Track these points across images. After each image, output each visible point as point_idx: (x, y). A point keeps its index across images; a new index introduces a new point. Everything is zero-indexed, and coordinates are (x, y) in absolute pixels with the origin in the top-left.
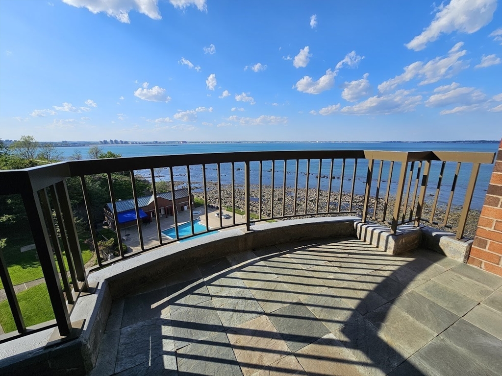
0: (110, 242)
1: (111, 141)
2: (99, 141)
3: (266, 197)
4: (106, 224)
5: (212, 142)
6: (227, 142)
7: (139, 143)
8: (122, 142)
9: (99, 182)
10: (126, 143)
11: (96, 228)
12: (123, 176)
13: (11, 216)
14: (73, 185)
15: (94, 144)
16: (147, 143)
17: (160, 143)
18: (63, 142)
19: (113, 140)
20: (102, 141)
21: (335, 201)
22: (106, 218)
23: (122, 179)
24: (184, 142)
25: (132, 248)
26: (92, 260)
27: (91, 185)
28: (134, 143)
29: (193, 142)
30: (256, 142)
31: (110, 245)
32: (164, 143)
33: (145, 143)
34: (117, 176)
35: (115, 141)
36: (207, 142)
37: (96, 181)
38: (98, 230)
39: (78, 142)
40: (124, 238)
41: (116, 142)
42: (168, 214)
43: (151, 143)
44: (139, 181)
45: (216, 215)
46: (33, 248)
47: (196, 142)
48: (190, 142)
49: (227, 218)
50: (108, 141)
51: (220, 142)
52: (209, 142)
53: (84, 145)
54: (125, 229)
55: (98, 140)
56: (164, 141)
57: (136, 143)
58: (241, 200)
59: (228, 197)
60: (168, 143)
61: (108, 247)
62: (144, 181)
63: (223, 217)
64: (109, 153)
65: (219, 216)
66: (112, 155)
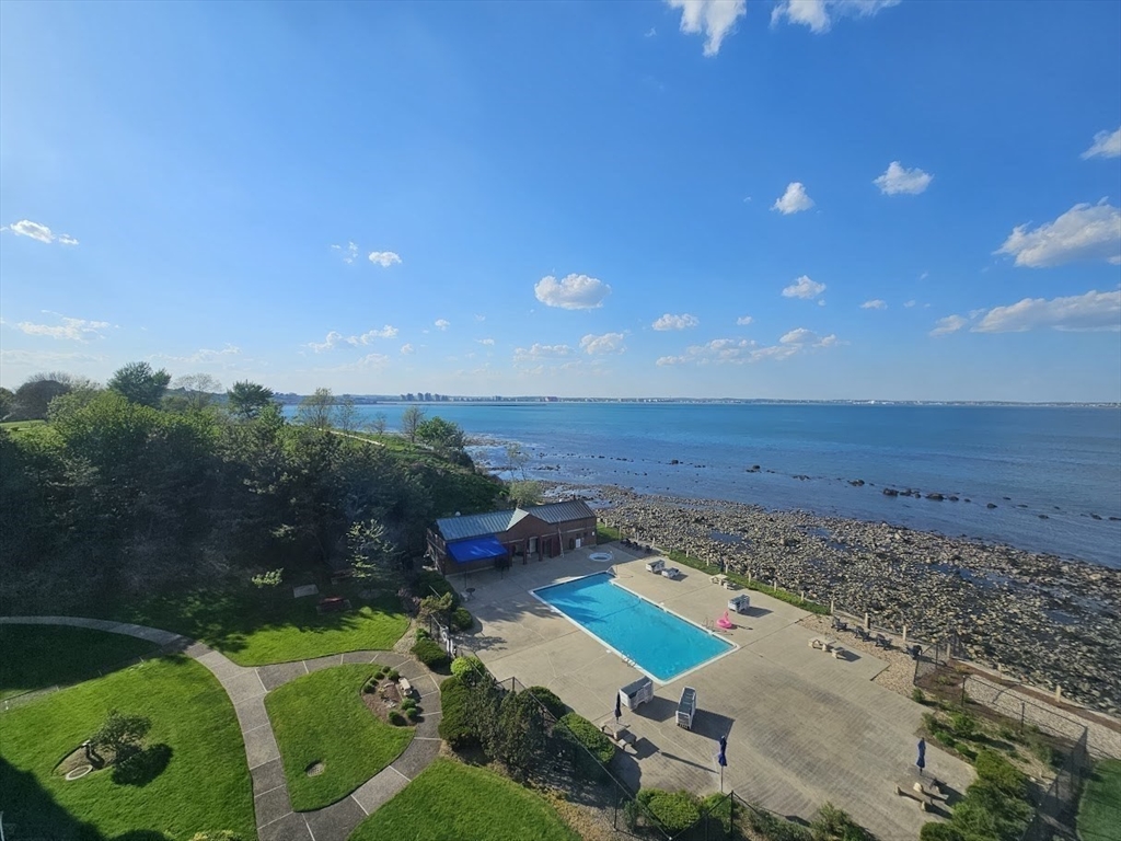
0: (443, 602)
1: (420, 395)
3: (751, 533)
4: (430, 563)
5: (610, 400)
6: (641, 400)
8: (437, 396)
9: (420, 476)
10: (445, 398)
12: (457, 466)
13: (291, 527)
15: (390, 400)
16: (481, 400)
17: (506, 399)
18: (345, 396)
19: (424, 394)
20: (406, 394)
21: (956, 562)
22: (430, 548)
23: (456, 471)
24: (551, 399)
25: (483, 622)
26: (408, 633)
29: (570, 400)
30: (710, 400)
31: (445, 607)
32: (513, 399)
34: (449, 465)
35: (427, 395)
36: (600, 399)
37: (415, 472)
40: (465, 596)
42: (543, 552)
43: (488, 400)
44: (484, 478)
45: (649, 568)
49: (674, 578)
50: (415, 394)
51: (627, 400)
52: (605, 400)
53: (375, 403)
54: (464, 576)
56: (512, 396)
57: (462, 400)
58: (689, 534)
59: (656, 526)
60: (520, 399)
61: (441, 611)
62: (492, 478)
63: (664, 573)
64: (437, 420)
65: (656, 569)
66: (442, 424)
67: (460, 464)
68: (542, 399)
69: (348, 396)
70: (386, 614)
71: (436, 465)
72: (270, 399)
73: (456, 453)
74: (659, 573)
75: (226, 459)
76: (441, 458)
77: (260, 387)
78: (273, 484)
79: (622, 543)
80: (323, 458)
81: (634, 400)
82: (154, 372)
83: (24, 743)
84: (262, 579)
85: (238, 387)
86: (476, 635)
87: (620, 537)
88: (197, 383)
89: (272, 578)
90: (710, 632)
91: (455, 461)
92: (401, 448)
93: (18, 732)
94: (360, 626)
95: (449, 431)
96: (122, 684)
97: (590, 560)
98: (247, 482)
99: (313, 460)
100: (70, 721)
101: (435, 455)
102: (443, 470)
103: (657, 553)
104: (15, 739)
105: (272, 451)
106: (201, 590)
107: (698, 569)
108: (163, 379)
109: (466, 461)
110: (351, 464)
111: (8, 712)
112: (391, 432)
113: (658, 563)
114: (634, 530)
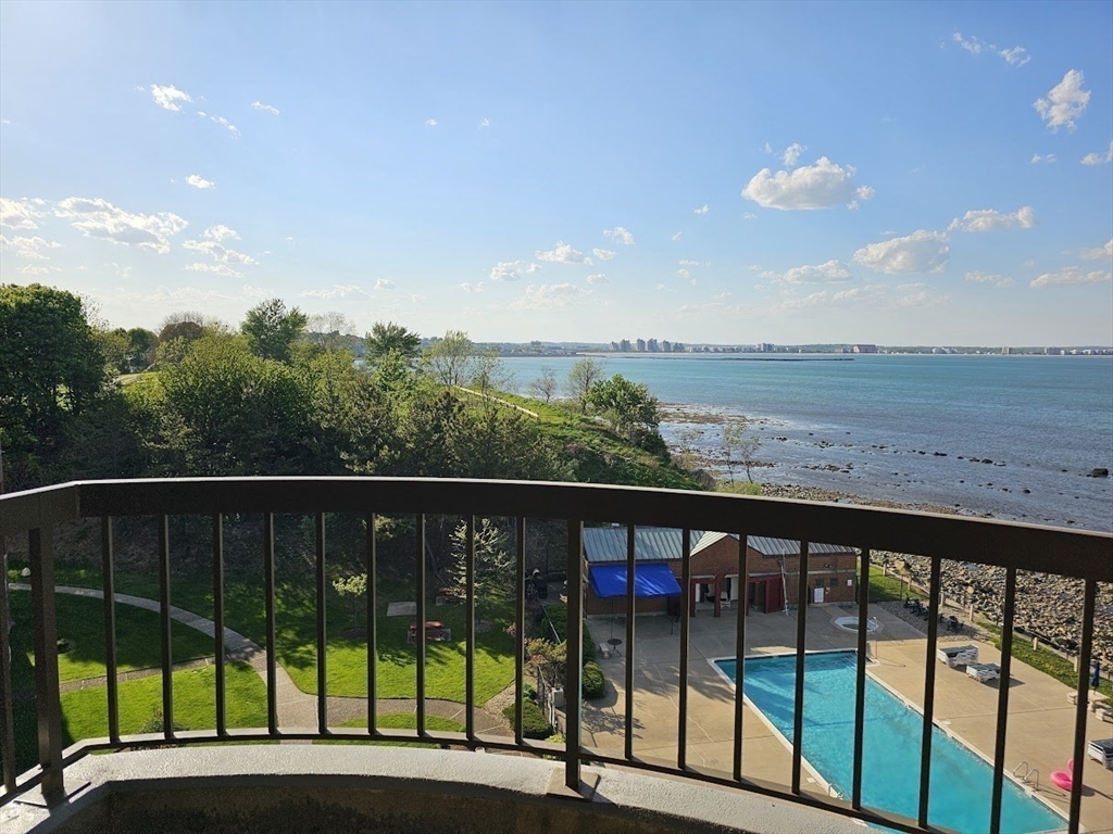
0: (562, 650)
1: (641, 342)
2: (609, 342)
6: (1056, 351)
7: (716, 351)
8: (667, 344)
9: (575, 462)
10: (679, 348)
11: (544, 596)
12: (639, 451)
13: (389, 520)
14: (515, 462)
15: (597, 350)
16: (738, 350)
17: (782, 349)
18: (533, 343)
19: (646, 340)
20: (618, 341)
23: (635, 459)
24: (865, 349)
26: (511, 688)
27: (555, 467)
28: (699, 351)
29: (901, 350)
31: (563, 657)
32: (794, 350)
33: (733, 351)
34: (625, 450)
36: (962, 350)
37: (569, 457)
38: (544, 603)
39: (563, 344)
40: (605, 649)
41: (653, 346)
42: (751, 601)
43: (751, 350)
44: (682, 472)
45: (943, 657)
46: (410, 613)
47: (912, 350)
48: (891, 350)
49: (990, 682)
50: (633, 341)
51: (1021, 351)
52: (973, 350)
53: (574, 354)
54: (612, 620)
55: (607, 341)
57: (707, 350)
60: (806, 349)
61: (556, 665)
62: (696, 473)
63: (971, 671)
64: (618, 379)
65: (958, 661)
66: (624, 386)
67: (646, 449)
68: (846, 349)
69: (538, 343)
70: (489, 653)
71: (604, 448)
72: (416, 348)
73: (641, 433)
74: (962, 668)
75: (324, 425)
76: (615, 438)
77: (404, 331)
78: (371, 460)
79: (907, 606)
80: (438, 428)
81: (1039, 351)
82: (286, 312)
83: (86, 728)
84: (345, 583)
85: (378, 330)
86: (603, 710)
87: (904, 597)
88: (328, 326)
89: (355, 584)
90: (1029, 791)
91: (638, 445)
92: (560, 421)
93: (84, 715)
94: (450, 663)
95: (635, 398)
96: (181, 687)
97: (835, 628)
98: (344, 456)
99: (422, 430)
100: (128, 716)
101: (608, 433)
102: (615, 457)
103: (971, 633)
104: (80, 721)
105: (376, 417)
106: (286, 587)
107: (1052, 674)
108: (298, 320)
109: (655, 445)
110: (470, 439)
111: (82, 692)
112: (560, 397)
113: (963, 650)
114: (970, 590)
